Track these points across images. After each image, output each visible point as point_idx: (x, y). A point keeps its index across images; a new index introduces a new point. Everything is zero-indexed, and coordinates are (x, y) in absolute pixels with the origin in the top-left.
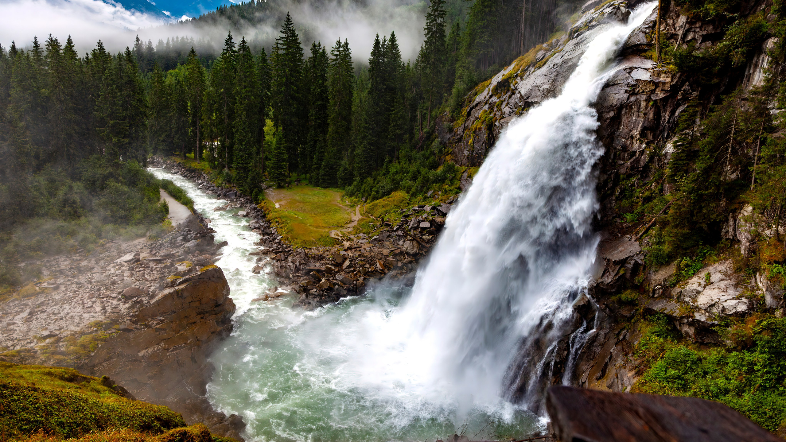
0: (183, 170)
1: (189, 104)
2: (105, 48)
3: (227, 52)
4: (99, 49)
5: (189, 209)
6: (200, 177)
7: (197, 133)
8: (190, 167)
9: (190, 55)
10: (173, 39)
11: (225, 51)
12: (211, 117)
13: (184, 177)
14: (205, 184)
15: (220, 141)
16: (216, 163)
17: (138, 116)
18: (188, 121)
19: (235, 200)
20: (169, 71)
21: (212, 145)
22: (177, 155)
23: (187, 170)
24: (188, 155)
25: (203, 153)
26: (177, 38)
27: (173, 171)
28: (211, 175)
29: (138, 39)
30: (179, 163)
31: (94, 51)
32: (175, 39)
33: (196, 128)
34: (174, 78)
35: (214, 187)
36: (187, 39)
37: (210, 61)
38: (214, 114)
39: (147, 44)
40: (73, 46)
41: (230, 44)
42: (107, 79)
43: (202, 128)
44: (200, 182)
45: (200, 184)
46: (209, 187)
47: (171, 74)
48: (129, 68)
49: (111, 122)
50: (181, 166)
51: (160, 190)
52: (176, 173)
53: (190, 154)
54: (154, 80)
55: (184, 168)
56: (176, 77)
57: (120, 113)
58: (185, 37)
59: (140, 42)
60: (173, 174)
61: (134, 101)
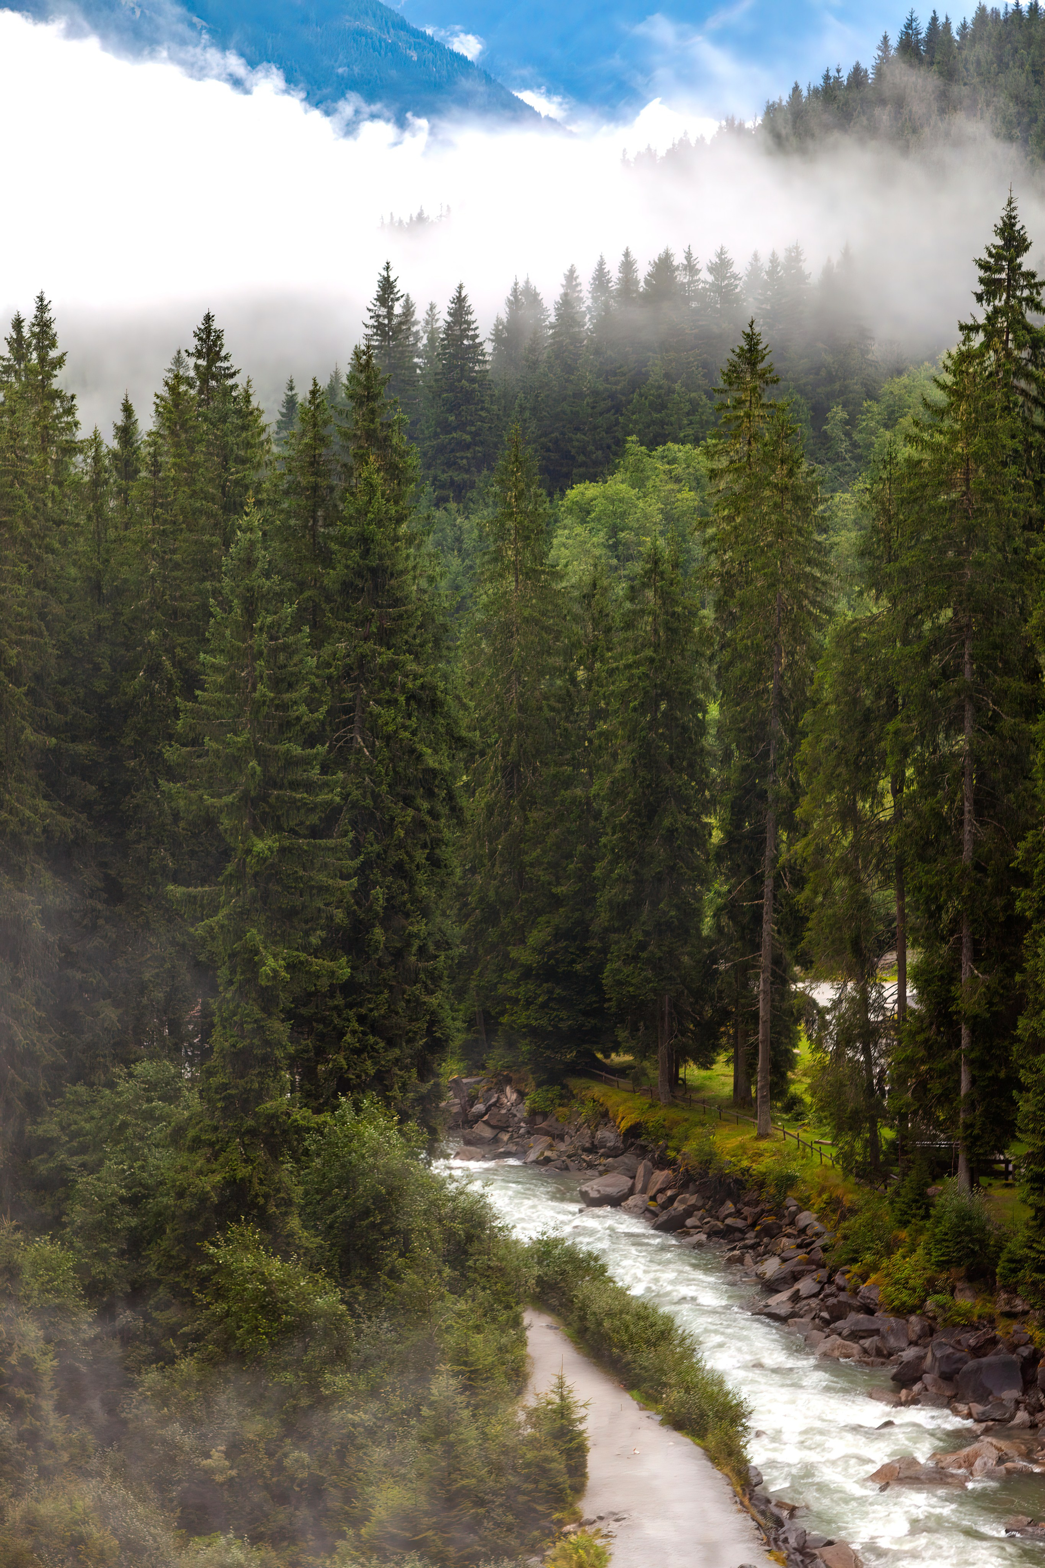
0: (661, 1176)
1: (714, 711)
2: (234, 363)
3: (986, 346)
4: (205, 375)
5: (714, 1458)
6: (771, 1232)
7: (757, 917)
8: (708, 1159)
9: (733, 376)
10: (601, 277)
11: (978, 339)
12: (864, 806)
13: (666, 1227)
14: (806, 1286)
15: (923, 979)
16: (887, 1134)
17: (408, 801)
18: (700, 834)
19: (1022, 1416)
20: (572, 494)
21: (862, 1004)
22: (622, 1071)
23: (686, 1182)
24: (691, 1072)
25: (791, 1061)
26: (628, 265)
27: (595, 1186)
28: (854, 1223)
29: (387, 287)
30: (634, 1131)
31: (173, 389)
32: (614, 273)
33: (758, 880)
34: (601, 537)
35: (870, 1312)
36: (690, 267)
37: (839, 413)
38: (885, 784)
39: (443, 317)
40: (59, 362)
41: (1011, 287)
42: (249, 563)
43: (799, 883)
44: (771, 1267)
45: (770, 1287)
46: (838, 1314)
47: (584, 511)
48: (371, 488)
49: (260, 846)
50: (643, 1151)
51: (529, 1317)
52: (615, 1201)
53: (706, 1064)
54: (498, 557)
55: (662, 1163)
56: (614, 531)
57: (309, 787)
58: (679, 259)
59: (398, 309)
60: (593, 1202)
61: (392, 703)
